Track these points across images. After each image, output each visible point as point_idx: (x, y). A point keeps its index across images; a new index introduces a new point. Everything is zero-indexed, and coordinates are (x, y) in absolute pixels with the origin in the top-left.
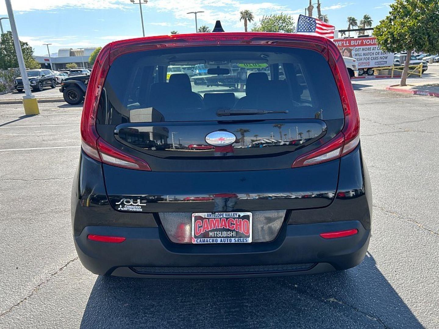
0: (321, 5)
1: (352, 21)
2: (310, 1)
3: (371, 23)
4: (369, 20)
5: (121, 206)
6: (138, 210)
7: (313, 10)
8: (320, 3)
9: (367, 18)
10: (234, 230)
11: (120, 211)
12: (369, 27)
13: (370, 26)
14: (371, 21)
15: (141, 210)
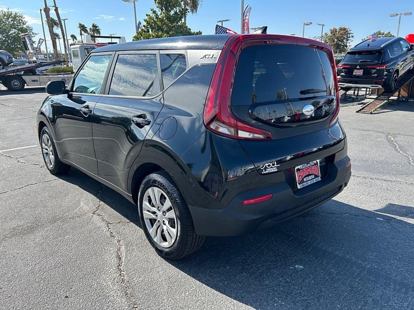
0: (58, 8)
1: (83, 28)
2: (45, 1)
3: (99, 31)
4: (98, 28)
5: (264, 170)
6: (275, 171)
7: (50, 12)
8: (57, 6)
9: (95, 26)
10: (313, 174)
11: (264, 174)
12: (98, 35)
13: (100, 34)
14: (100, 30)
15: (276, 170)
